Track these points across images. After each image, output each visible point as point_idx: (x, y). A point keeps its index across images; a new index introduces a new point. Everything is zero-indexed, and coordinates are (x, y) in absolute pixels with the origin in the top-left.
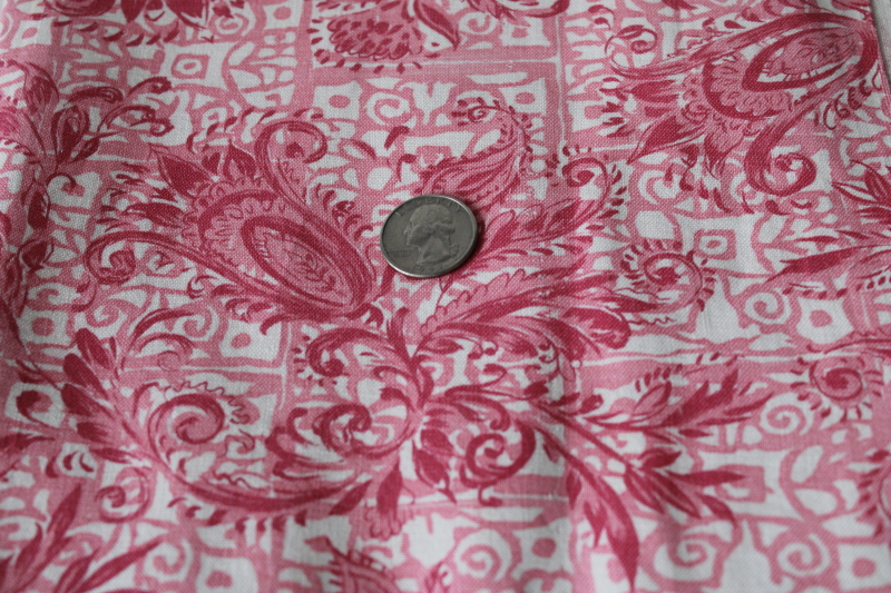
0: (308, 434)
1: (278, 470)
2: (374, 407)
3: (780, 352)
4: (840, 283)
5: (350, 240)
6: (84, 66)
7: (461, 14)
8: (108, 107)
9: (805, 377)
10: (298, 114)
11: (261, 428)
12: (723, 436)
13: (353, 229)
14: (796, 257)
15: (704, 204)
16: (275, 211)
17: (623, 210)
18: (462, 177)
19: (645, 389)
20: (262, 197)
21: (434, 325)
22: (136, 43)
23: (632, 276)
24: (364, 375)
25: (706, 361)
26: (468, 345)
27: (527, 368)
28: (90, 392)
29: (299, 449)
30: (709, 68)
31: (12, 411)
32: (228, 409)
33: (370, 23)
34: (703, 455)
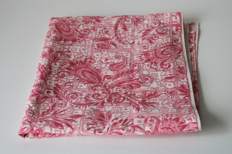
0: (91, 97)
2: (101, 94)
3: (163, 89)
4: (173, 80)
6: (57, 48)
7: (118, 43)
8: (61, 54)
9: (166, 92)
10: (91, 57)
11: (84, 96)
12: (154, 99)
13: (99, 72)
14: (167, 77)
15: (153, 70)
16: (87, 69)
17: (141, 70)
18: (116, 66)
19: (142, 93)
20: (85, 68)
21: (111, 85)
22: (66, 46)
23: (142, 79)
25: (152, 90)
26: (116, 88)
27: (125, 91)
28: (57, 92)
30: (156, 51)
32: (79, 94)
33: (103, 44)
34: (150, 101)
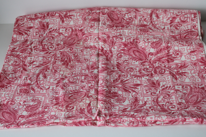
0: (142, 71)
1: (140, 73)
3: (189, 61)
4: (195, 54)
5: (144, 52)
6: (113, 34)
8: (116, 38)
9: (192, 64)
10: (137, 38)
11: (138, 70)
12: (184, 69)
13: (144, 50)
14: (191, 51)
16: (136, 49)
17: (173, 47)
19: (176, 66)
20: (134, 47)
21: (154, 60)
22: (118, 30)
23: (174, 54)
24: (147, 65)
25: (182, 62)
26: (158, 62)
27: (164, 64)
28: (119, 67)
29: (142, 72)
31: (112, 69)
32: (134, 69)
34: (182, 71)
